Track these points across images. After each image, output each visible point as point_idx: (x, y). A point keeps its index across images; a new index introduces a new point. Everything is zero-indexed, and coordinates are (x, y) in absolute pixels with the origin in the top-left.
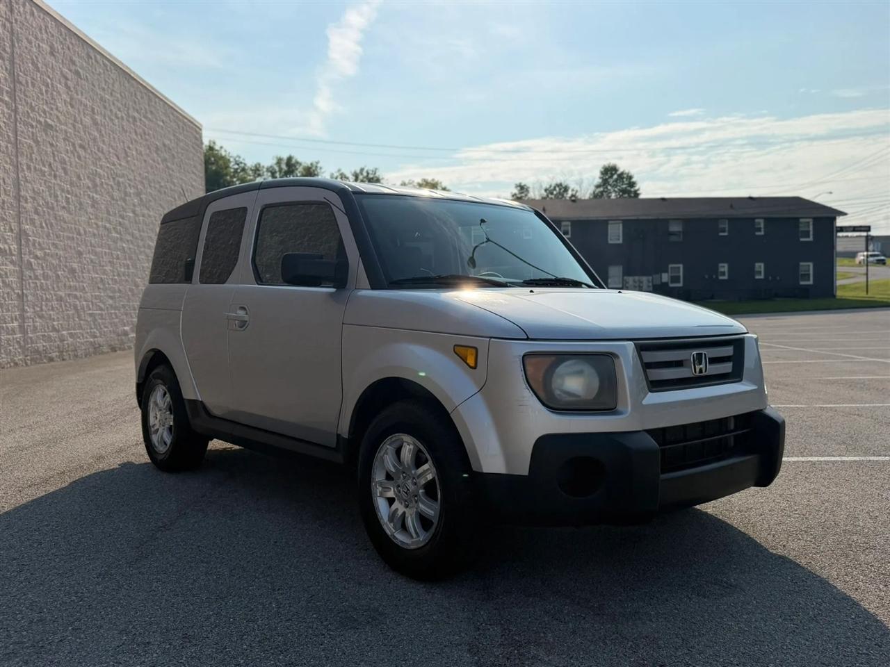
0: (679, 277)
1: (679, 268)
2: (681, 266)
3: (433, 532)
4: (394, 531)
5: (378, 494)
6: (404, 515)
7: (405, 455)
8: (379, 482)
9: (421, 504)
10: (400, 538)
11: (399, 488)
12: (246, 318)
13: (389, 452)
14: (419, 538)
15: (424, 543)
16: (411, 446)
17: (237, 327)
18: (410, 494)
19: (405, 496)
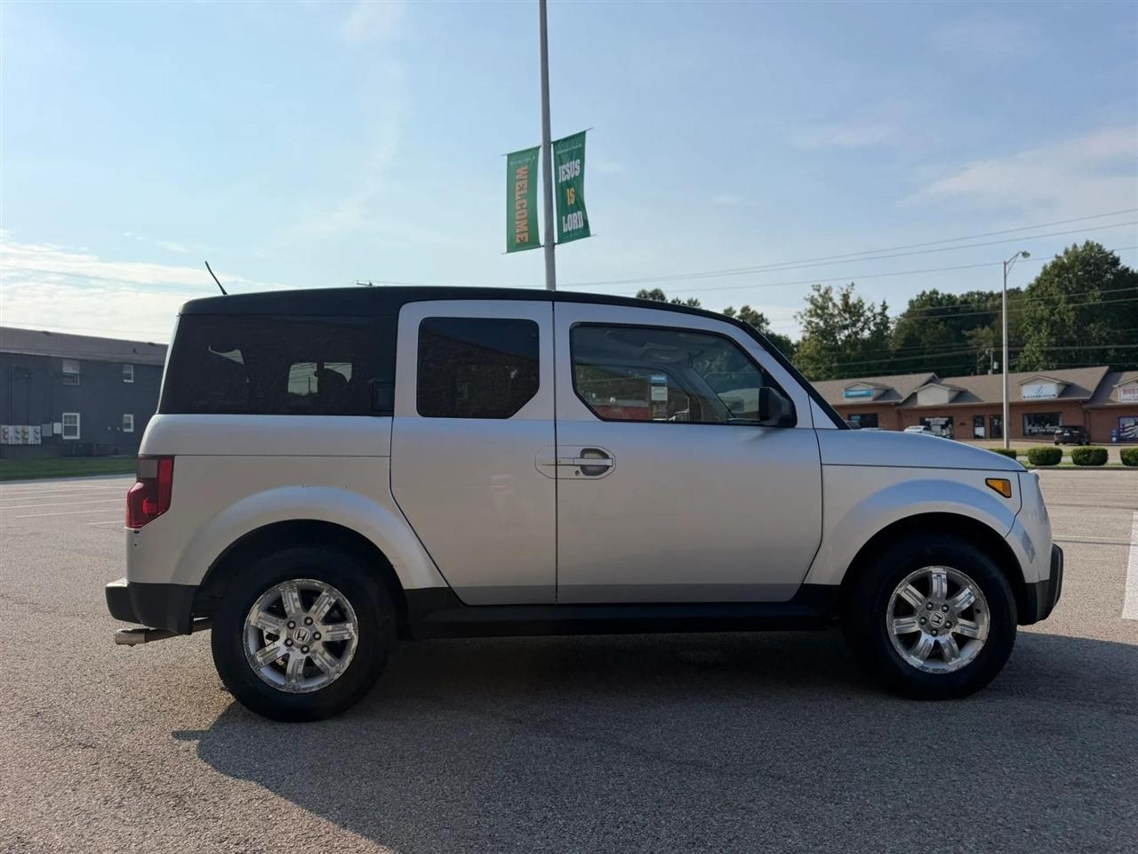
0: (76, 428)
1: (75, 417)
2: (78, 415)
3: (980, 648)
4: (922, 662)
5: (895, 633)
6: (937, 643)
7: (939, 585)
8: (895, 620)
9: (962, 627)
10: (932, 667)
11: (923, 620)
12: (608, 462)
13: (910, 587)
14: (959, 659)
15: (968, 662)
16: (944, 577)
17: (581, 475)
18: (943, 622)
19: (935, 625)
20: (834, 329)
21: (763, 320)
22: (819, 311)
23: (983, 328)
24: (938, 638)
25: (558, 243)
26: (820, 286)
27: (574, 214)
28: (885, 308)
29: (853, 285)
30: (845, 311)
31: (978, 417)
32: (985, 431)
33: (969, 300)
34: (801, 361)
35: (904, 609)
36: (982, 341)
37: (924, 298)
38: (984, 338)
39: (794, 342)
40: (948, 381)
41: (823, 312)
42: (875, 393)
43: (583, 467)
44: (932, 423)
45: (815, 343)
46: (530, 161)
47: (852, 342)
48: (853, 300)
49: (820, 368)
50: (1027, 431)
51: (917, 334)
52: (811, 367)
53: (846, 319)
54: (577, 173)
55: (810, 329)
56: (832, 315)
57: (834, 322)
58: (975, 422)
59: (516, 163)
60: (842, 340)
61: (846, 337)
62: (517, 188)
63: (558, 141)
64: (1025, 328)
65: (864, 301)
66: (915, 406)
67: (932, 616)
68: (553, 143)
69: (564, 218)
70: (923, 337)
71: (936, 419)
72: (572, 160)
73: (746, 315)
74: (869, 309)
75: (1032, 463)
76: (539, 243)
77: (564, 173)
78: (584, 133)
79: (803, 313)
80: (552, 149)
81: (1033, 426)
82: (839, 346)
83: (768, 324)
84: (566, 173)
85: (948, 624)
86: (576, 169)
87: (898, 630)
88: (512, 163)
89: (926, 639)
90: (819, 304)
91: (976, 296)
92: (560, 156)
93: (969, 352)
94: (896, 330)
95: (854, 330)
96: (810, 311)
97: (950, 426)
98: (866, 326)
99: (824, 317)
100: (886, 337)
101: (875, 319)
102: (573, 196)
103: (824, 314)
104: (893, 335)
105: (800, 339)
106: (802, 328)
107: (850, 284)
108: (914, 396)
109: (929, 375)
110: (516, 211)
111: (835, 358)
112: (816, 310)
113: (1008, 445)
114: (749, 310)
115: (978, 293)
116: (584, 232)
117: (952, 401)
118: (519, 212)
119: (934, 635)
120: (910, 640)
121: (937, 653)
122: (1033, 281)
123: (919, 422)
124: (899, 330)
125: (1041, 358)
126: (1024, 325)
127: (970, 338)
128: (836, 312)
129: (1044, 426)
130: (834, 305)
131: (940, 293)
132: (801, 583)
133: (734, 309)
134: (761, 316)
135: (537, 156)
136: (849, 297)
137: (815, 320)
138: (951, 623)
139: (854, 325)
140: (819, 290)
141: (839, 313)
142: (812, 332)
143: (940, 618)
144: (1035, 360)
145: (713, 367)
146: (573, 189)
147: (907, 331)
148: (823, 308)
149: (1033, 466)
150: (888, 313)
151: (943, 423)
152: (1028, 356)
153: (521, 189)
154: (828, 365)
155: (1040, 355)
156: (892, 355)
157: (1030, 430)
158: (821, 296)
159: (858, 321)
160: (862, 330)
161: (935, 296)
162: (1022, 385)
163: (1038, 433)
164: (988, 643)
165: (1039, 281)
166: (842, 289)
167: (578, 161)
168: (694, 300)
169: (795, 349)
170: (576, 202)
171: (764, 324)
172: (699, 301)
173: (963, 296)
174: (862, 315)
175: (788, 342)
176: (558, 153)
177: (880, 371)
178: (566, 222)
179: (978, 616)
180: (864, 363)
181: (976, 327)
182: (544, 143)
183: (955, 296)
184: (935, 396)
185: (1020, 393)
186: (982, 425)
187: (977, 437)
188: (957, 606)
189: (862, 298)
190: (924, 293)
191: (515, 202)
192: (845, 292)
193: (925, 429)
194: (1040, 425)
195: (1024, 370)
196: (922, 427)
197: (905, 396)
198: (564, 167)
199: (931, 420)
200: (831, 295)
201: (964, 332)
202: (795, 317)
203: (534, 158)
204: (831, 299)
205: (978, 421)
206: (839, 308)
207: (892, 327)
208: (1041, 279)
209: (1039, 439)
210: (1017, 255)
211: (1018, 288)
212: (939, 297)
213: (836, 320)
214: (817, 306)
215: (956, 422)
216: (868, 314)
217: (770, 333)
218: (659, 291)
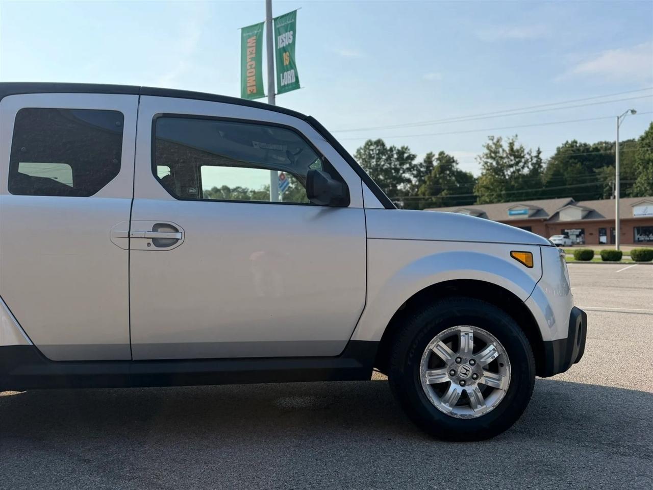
3: (502, 397)
4: (451, 409)
5: (428, 383)
6: (464, 392)
7: (467, 343)
8: (427, 372)
9: (487, 378)
10: (460, 413)
11: (453, 372)
12: (178, 236)
13: (441, 344)
14: (485, 406)
15: (492, 408)
16: (471, 335)
17: (153, 247)
18: (470, 374)
19: (463, 377)
20: (503, 167)
21: (454, 161)
22: (493, 155)
23: (608, 167)
24: (467, 388)
25: (278, 94)
26: (493, 137)
27: (289, 72)
28: (539, 152)
29: (517, 136)
30: (511, 155)
31: (602, 229)
32: (607, 239)
33: (599, 147)
34: (480, 190)
35: (436, 363)
36: (607, 176)
37: (567, 146)
38: (609, 174)
39: (475, 176)
40: (581, 203)
41: (496, 155)
42: (531, 212)
43: (155, 240)
44: (570, 234)
45: (490, 177)
46: (257, 33)
47: (516, 176)
48: (516, 147)
49: (493, 195)
50: (636, 239)
51: (562, 171)
52: (486, 194)
53: (511, 160)
54: (291, 42)
55: (486, 167)
56: (502, 158)
57: (503, 162)
58: (600, 233)
59: (247, 34)
60: (508, 175)
61: (512, 173)
62: (248, 53)
63: (278, 18)
64: (638, 167)
65: (524, 148)
66: (558, 221)
67: (460, 369)
68: (274, 19)
69: (281, 75)
70: (565, 173)
71: (572, 231)
72: (287, 32)
73: (442, 157)
74: (528, 153)
75: (633, 260)
76: (264, 94)
77: (281, 41)
78: (296, 11)
79: (481, 156)
80: (273, 24)
81: (641, 235)
82: (506, 179)
83: (457, 164)
84: (283, 41)
85: (475, 376)
86: (289, 38)
87: (429, 381)
88: (245, 35)
89: (455, 389)
90: (493, 150)
91: (604, 145)
92: (278, 28)
93: (598, 183)
94: (547, 168)
95: (517, 168)
96: (487, 155)
97: (582, 235)
98: (526, 165)
99: (496, 159)
100: (540, 173)
101: (532, 160)
102: (288, 58)
103: (496, 156)
104: (545, 172)
105: (480, 175)
106: (480, 166)
107: (515, 135)
108: (557, 214)
109: (568, 200)
110: (248, 70)
111: (504, 188)
112: (490, 154)
113: (618, 248)
114: (444, 154)
115: (606, 143)
116: (296, 85)
117: (584, 217)
118: (248, 71)
119: (462, 386)
120: (441, 389)
121: (464, 400)
122: (643, 134)
123: (560, 232)
124: (549, 169)
125: (648, 188)
126: (636, 164)
127: (599, 174)
128: (505, 155)
129: (648, 236)
130: (504, 150)
131: (578, 142)
132: (348, 340)
133: (434, 153)
134: (453, 158)
135: (262, 29)
136: (513, 145)
137: (490, 161)
138: (476, 376)
139: (517, 164)
140: (492, 140)
141: (507, 156)
142: (488, 170)
143: (467, 370)
144: (643, 189)
145: (419, 192)
146: (288, 53)
147: (555, 169)
148: (495, 153)
149: (634, 262)
150: (541, 156)
151: (578, 233)
152: (639, 186)
153: (251, 54)
154: (498, 192)
155: (647, 186)
156: (544, 186)
157: (638, 239)
158: (494, 144)
159: (520, 162)
160: (523, 168)
161: (575, 144)
162: (633, 206)
163: (644, 240)
164: (508, 393)
165: (647, 133)
166: (509, 139)
167: (291, 32)
168: (406, 147)
169: (477, 182)
170: (290, 63)
171: (454, 164)
172: (409, 148)
173: (594, 144)
174: (523, 157)
175: (471, 177)
176: (278, 26)
177: (535, 197)
178: (283, 78)
179: (502, 369)
180: (524, 191)
181: (603, 166)
182: (267, 19)
183: (589, 145)
184: (572, 214)
185: (631, 213)
186: (605, 234)
187: (601, 243)
188: (482, 360)
189: (523, 145)
190: (567, 142)
191: (247, 63)
192: (511, 141)
193: (565, 237)
194: (646, 235)
195: (636, 196)
196: (563, 236)
197: (551, 214)
198: (281, 37)
199: (569, 231)
200: (501, 143)
201: (595, 170)
202: (476, 159)
203: (260, 30)
204: (501, 146)
205: (602, 232)
206: (506, 153)
207: (544, 166)
208: (649, 132)
209: (644, 244)
210: (627, 112)
211: (634, 139)
212: (578, 145)
213: (505, 161)
214: (491, 151)
215: (587, 233)
216: (527, 157)
217: (459, 170)
218: (381, 140)
